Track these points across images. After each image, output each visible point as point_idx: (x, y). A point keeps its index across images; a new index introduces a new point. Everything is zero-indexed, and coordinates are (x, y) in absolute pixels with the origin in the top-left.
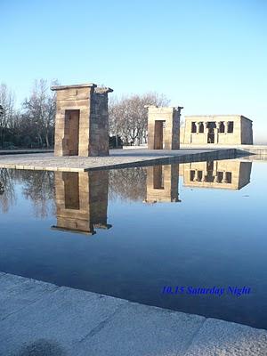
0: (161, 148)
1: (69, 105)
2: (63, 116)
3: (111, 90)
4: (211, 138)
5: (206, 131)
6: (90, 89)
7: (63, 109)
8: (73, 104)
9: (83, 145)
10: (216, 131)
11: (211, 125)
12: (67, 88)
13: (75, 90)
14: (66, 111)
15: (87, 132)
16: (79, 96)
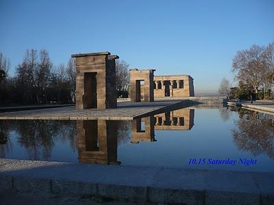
0: (140, 101)
1: (87, 69)
2: (83, 78)
3: (118, 57)
4: (167, 93)
5: (163, 87)
6: (105, 56)
7: (83, 72)
8: (91, 68)
9: (101, 100)
10: (171, 87)
11: (167, 83)
12: (86, 56)
13: (93, 57)
14: (85, 73)
15: (104, 89)
16: (96, 62)
